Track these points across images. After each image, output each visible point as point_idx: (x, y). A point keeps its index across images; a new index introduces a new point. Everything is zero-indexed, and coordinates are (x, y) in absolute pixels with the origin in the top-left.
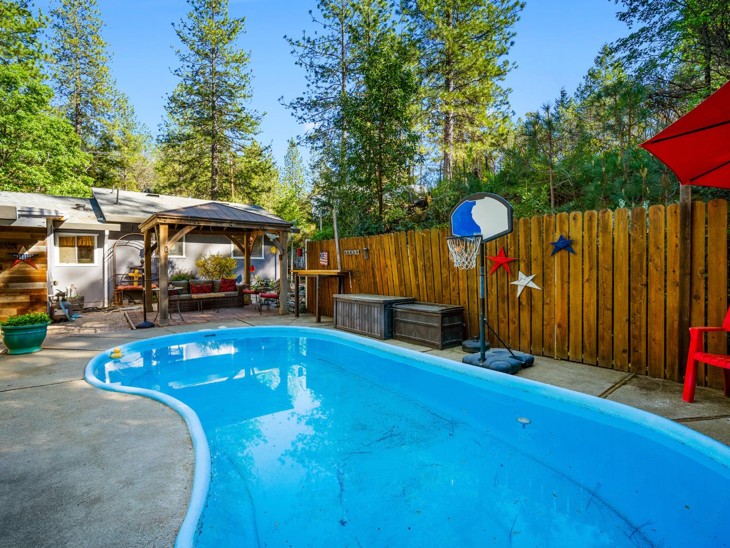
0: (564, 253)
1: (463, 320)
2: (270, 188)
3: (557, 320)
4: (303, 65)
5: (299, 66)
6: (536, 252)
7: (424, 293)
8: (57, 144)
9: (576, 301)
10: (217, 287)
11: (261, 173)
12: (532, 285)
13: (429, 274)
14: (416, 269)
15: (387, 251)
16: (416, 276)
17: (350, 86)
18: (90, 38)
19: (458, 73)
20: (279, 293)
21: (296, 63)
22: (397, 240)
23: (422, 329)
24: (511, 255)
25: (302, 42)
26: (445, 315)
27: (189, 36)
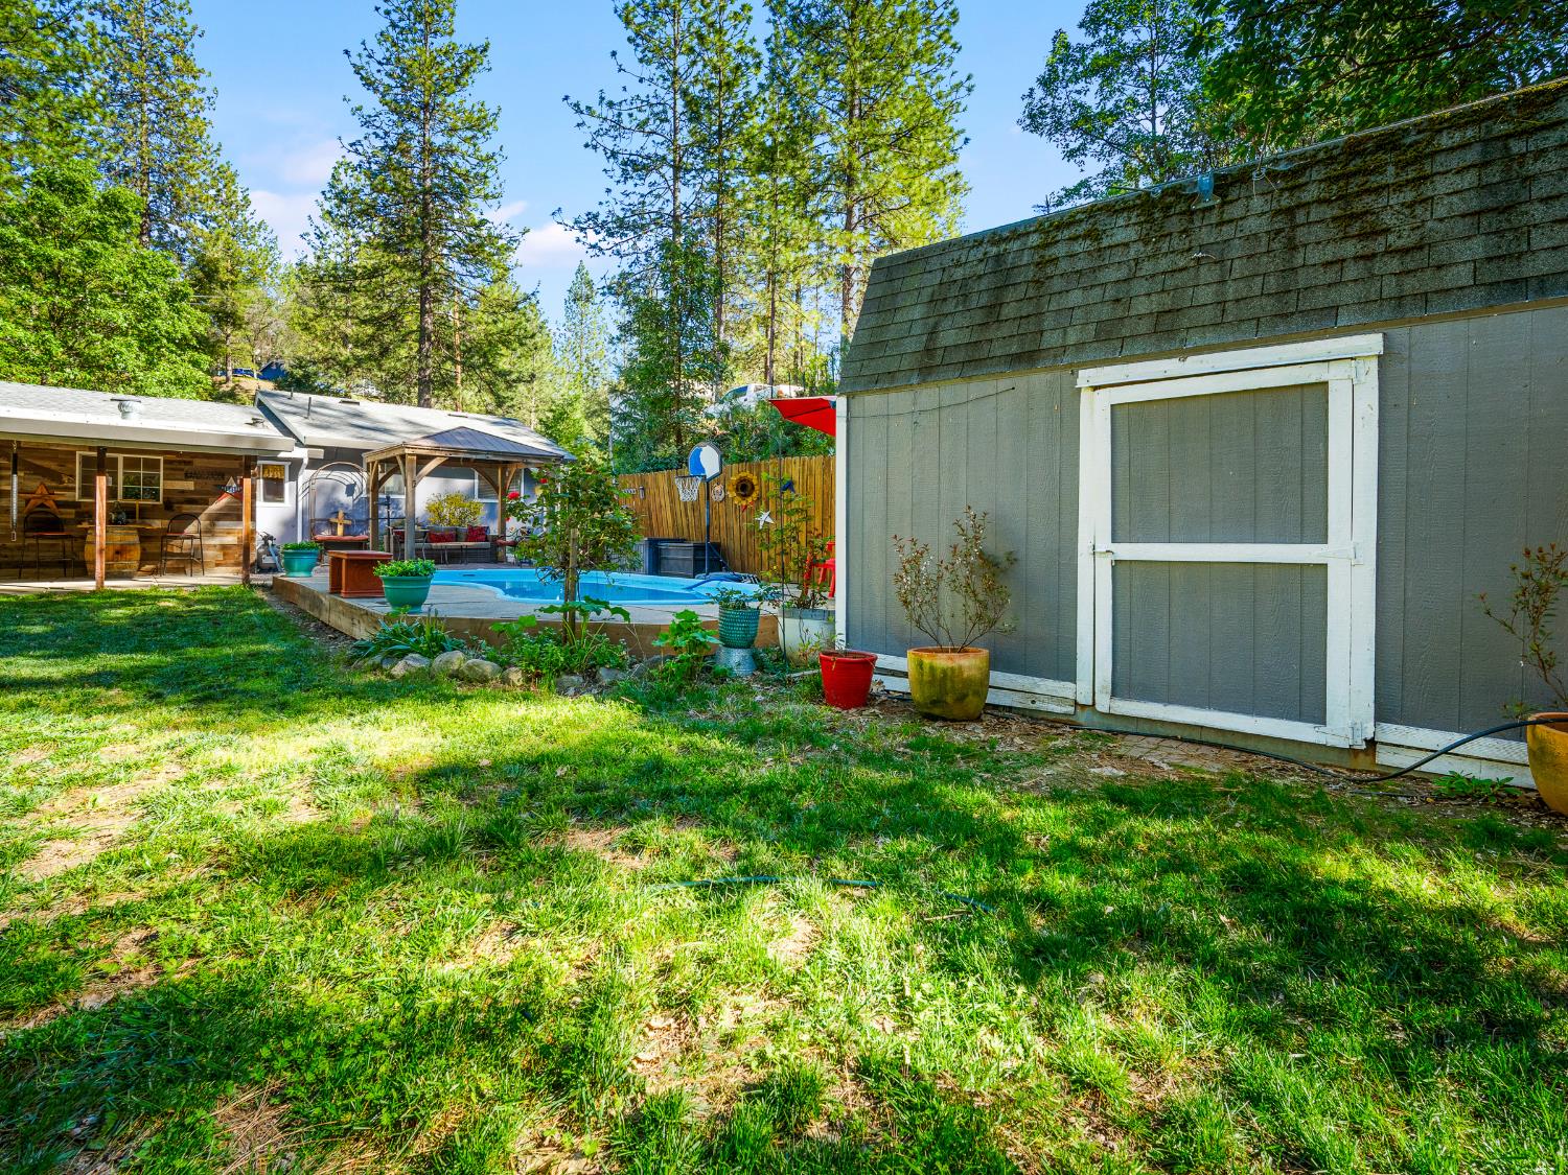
2: (533, 376)
4: (600, 150)
5: (590, 150)
10: (463, 536)
11: (515, 345)
12: (769, 520)
18: (170, 61)
21: (587, 146)
27: (378, 76)
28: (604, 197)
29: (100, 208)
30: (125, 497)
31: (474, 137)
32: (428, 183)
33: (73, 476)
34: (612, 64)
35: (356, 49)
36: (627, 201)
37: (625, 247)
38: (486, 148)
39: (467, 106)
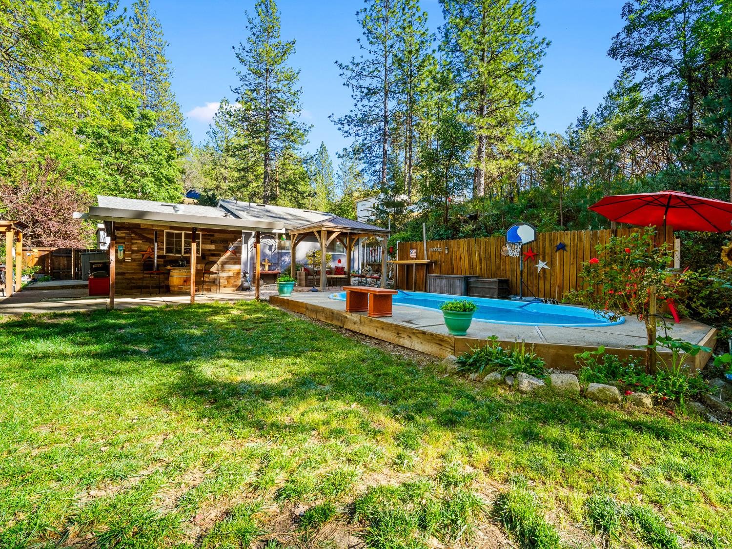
0: (562, 251)
1: (508, 285)
3: (558, 284)
4: (350, 86)
5: (346, 86)
6: (548, 250)
7: (485, 273)
8: (161, 160)
9: (566, 274)
10: (334, 272)
11: (307, 180)
12: (546, 267)
13: (488, 262)
14: (480, 259)
15: (462, 249)
16: (480, 263)
17: (391, 105)
18: (155, 57)
19: (491, 102)
20: (380, 276)
21: (344, 84)
22: (468, 243)
23: (487, 290)
24: (535, 251)
25: (351, 66)
26: (500, 282)
27: (247, 58)
28: (353, 108)
29: (139, 119)
30: (185, 253)
31: (288, 84)
32: (268, 106)
33: (163, 243)
34: (358, 45)
35: (237, 46)
36: (364, 109)
37: (361, 132)
38: (294, 89)
39: (286, 69)
